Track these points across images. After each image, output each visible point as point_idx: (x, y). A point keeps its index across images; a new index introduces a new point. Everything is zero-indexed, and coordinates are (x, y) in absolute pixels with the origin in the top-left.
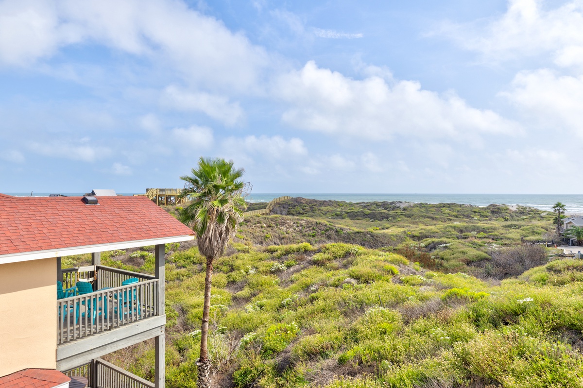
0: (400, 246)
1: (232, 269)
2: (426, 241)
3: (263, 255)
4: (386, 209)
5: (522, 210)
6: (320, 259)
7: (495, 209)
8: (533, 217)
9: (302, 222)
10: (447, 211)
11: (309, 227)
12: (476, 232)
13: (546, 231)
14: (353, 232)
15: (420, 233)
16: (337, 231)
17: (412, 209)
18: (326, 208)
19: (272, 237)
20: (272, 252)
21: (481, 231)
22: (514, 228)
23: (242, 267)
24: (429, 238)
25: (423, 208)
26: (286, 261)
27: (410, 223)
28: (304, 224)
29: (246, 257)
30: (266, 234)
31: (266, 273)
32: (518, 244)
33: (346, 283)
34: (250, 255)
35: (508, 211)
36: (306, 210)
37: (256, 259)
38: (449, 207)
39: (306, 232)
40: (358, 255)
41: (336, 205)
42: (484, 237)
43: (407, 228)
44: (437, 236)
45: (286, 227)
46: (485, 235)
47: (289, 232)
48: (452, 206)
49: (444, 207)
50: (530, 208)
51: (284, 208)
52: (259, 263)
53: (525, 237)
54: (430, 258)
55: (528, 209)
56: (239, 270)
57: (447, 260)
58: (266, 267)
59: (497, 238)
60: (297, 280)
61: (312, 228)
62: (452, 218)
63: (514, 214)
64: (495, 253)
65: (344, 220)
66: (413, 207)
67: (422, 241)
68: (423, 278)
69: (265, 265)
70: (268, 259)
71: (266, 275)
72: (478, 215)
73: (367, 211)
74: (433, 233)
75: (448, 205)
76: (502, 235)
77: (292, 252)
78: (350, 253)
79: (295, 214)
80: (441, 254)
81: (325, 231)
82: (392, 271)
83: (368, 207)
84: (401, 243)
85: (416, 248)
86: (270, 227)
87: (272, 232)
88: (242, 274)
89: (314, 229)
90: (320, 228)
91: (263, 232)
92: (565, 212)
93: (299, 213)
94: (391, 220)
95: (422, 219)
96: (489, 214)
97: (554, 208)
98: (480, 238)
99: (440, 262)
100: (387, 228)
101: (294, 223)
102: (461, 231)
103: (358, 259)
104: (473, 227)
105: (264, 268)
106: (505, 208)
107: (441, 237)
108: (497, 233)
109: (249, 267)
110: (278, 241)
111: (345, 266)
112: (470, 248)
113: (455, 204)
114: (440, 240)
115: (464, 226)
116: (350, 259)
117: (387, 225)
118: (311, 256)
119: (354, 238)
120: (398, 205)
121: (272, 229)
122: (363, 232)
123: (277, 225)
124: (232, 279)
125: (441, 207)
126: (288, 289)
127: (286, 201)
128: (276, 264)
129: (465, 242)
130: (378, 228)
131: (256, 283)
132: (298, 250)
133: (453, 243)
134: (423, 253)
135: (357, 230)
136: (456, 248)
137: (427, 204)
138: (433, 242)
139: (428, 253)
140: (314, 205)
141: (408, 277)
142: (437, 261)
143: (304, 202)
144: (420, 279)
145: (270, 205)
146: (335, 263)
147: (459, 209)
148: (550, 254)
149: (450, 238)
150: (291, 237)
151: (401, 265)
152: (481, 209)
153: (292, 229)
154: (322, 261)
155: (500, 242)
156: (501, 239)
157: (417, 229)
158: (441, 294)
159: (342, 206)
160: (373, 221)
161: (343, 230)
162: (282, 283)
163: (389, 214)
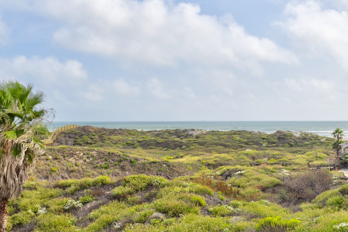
0: (196, 175)
1: (17, 210)
2: (221, 169)
3: (54, 192)
4: (179, 137)
5: (304, 136)
6: (120, 193)
7: (281, 135)
8: (314, 143)
9: (93, 153)
10: (238, 138)
11: (101, 158)
12: (267, 159)
13: (327, 156)
14: (148, 162)
15: (215, 161)
16: (131, 162)
17: (204, 137)
18: (116, 137)
19: (60, 170)
20: (64, 187)
21: (272, 157)
22: (299, 154)
23: (29, 207)
24: (224, 166)
25: (215, 136)
26: (81, 197)
27: (203, 151)
28: (95, 155)
29: (33, 195)
30: (52, 168)
31: (59, 212)
32: (306, 169)
33: (154, 218)
34: (38, 193)
35: (293, 137)
36: (94, 140)
37: (45, 196)
38: (240, 134)
39: (97, 163)
40: (161, 187)
41: (126, 134)
42: (275, 163)
43: (202, 156)
44: (231, 163)
45: (75, 158)
46: (276, 161)
47: (78, 164)
48: (242, 133)
49: (235, 134)
50: (311, 134)
51: (70, 137)
52: (50, 201)
53: (310, 161)
54: (226, 186)
55: (309, 135)
56: (26, 210)
57: (243, 187)
58: (58, 205)
59: (286, 164)
60: (97, 218)
61: (104, 159)
62: (243, 145)
63: (297, 140)
64: (286, 178)
65: (136, 150)
66: (205, 135)
67: (217, 169)
68: (230, 208)
69: (57, 202)
70: (60, 196)
71: (59, 215)
72: (266, 142)
73: (160, 140)
74: (228, 160)
75: (239, 133)
76: (291, 161)
77: (88, 187)
78: (152, 185)
79: (83, 144)
80: (237, 181)
81: (118, 161)
82: (199, 202)
83: (161, 136)
84: (197, 171)
85: (212, 177)
86: (56, 159)
87: (59, 165)
88: (30, 215)
89: (106, 160)
90: (113, 159)
91: (49, 165)
92: (343, 137)
93: (87, 143)
94: (184, 149)
95: (214, 147)
96: (276, 141)
97: (334, 134)
98: (271, 164)
99: (236, 190)
100: (182, 157)
101: (84, 154)
102: (254, 158)
103: (162, 191)
104: (264, 154)
105: (56, 207)
106: (290, 134)
107: (235, 165)
108: (286, 159)
109: (38, 206)
110: (66, 175)
111: (149, 200)
112: (263, 175)
113: (245, 131)
114: (235, 167)
115: (256, 153)
116: (152, 191)
117: (181, 154)
118: (109, 190)
119: (150, 168)
120: (191, 133)
121: (58, 162)
122: (159, 162)
123: (64, 157)
124: (18, 222)
125: (233, 134)
126: (87, 228)
127: (72, 130)
128: (70, 201)
129: (258, 168)
130: (172, 157)
131: (48, 224)
132: (95, 184)
133: (248, 170)
134: (219, 181)
135: (151, 160)
136: (251, 175)
137: (218, 131)
138: (228, 170)
139: (224, 181)
140: (104, 134)
141: (217, 208)
142: (234, 189)
143: (92, 131)
144: (228, 209)
145: (54, 135)
146: (137, 197)
147: (249, 136)
148: (334, 178)
149: (244, 165)
150: (81, 169)
151: (207, 195)
152: (268, 135)
153: (82, 161)
154: (122, 195)
155: (289, 167)
156: (290, 164)
157: (211, 157)
158: (252, 223)
159: (134, 135)
160: (166, 150)
161: (137, 160)
162: (79, 222)
163: (182, 143)
